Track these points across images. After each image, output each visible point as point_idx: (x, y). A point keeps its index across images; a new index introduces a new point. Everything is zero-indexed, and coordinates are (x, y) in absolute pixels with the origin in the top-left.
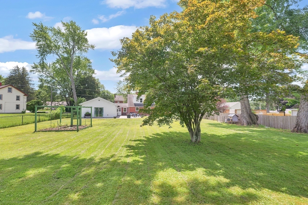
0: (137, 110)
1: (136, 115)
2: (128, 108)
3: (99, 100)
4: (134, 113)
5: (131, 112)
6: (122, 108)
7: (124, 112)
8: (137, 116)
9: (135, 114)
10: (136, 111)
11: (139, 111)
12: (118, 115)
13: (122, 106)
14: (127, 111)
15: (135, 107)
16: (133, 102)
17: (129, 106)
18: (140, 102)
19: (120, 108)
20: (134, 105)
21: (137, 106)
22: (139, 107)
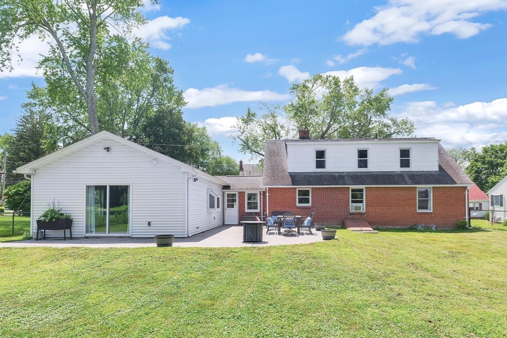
0: (301, 201)
1: (299, 223)
2: (264, 193)
3: (108, 149)
4: (290, 214)
5: (278, 209)
6: (242, 194)
7: (247, 211)
8: (302, 230)
9: (290, 218)
10: (298, 205)
11: (312, 207)
12: (226, 223)
13: (240, 187)
14: (261, 207)
15: (295, 188)
16: (285, 167)
17: (267, 185)
18: (317, 168)
19: (234, 195)
20: (290, 180)
21: (301, 185)
22: (312, 188)
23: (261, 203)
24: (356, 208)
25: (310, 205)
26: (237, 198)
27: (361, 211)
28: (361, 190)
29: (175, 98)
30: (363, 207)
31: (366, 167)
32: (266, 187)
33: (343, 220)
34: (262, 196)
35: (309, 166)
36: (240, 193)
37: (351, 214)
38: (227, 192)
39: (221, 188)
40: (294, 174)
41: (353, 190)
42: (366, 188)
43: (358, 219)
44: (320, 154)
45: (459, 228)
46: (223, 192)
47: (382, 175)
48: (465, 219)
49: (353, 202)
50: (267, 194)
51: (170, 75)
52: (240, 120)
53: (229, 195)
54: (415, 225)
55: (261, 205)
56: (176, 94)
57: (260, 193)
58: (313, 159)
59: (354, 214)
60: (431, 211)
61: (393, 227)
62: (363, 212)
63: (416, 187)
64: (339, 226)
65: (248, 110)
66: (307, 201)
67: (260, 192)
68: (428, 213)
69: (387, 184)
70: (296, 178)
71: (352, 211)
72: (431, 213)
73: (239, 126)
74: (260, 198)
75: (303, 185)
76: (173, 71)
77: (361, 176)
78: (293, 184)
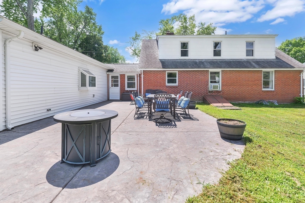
0: (169, 81)
2: (140, 75)
5: (150, 88)
6: (123, 76)
7: (127, 89)
10: (167, 84)
11: (179, 86)
12: (110, 99)
13: (121, 71)
14: (137, 86)
15: (165, 71)
16: (157, 56)
17: (142, 68)
18: (182, 56)
19: (117, 77)
20: (161, 65)
21: (169, 68)
22: (179, 71)
23: (137, 83)
24: (214, 87)
25: (177, 84)
26: (119, 79)
27: (218, 89)
28: (218, 73)
29: (97, 29)
30: (219, 87)
31: (220, 55)
32: (141, 69)
33: (203, 97)
34: (138, 78)
35: (175, 54)
36: (121, 75)
37: (210, 92)
38: (111, 74)
39: (106, 71)
40: (163, 60)
41: (211, 73)
42: (222, 71)
43: (215, 95)
44: (184, 46)
45: (296, 103)
46: (108, 75)
47: (233, 62)
48: (300, 96)
49: (211, 82)
50: (142, 76)
51: (94, 16)
52: (131, 39)
53: (112, 77)
54: (261, 100)
55: (137, 85)
56: (98, 27)
57: (137, 76)
58: (179, 50)
59: (212, 92)
60: (273, 89)
61: (243, 102)
62: (219, 90)
63: (262, 71)
64: (200, 102)
65: (136, 33)
66: (174, 81)
67: (137, 74)
68: (271, 91)
69: (240, 68)
70: (165, 63)
71: (211, 89)
72: (273, 91)
73: (131, 42)
74: (137, 79)
75: (171, 68)
76: (96, 14)
77: (217, 62)
78: (163, 68)
